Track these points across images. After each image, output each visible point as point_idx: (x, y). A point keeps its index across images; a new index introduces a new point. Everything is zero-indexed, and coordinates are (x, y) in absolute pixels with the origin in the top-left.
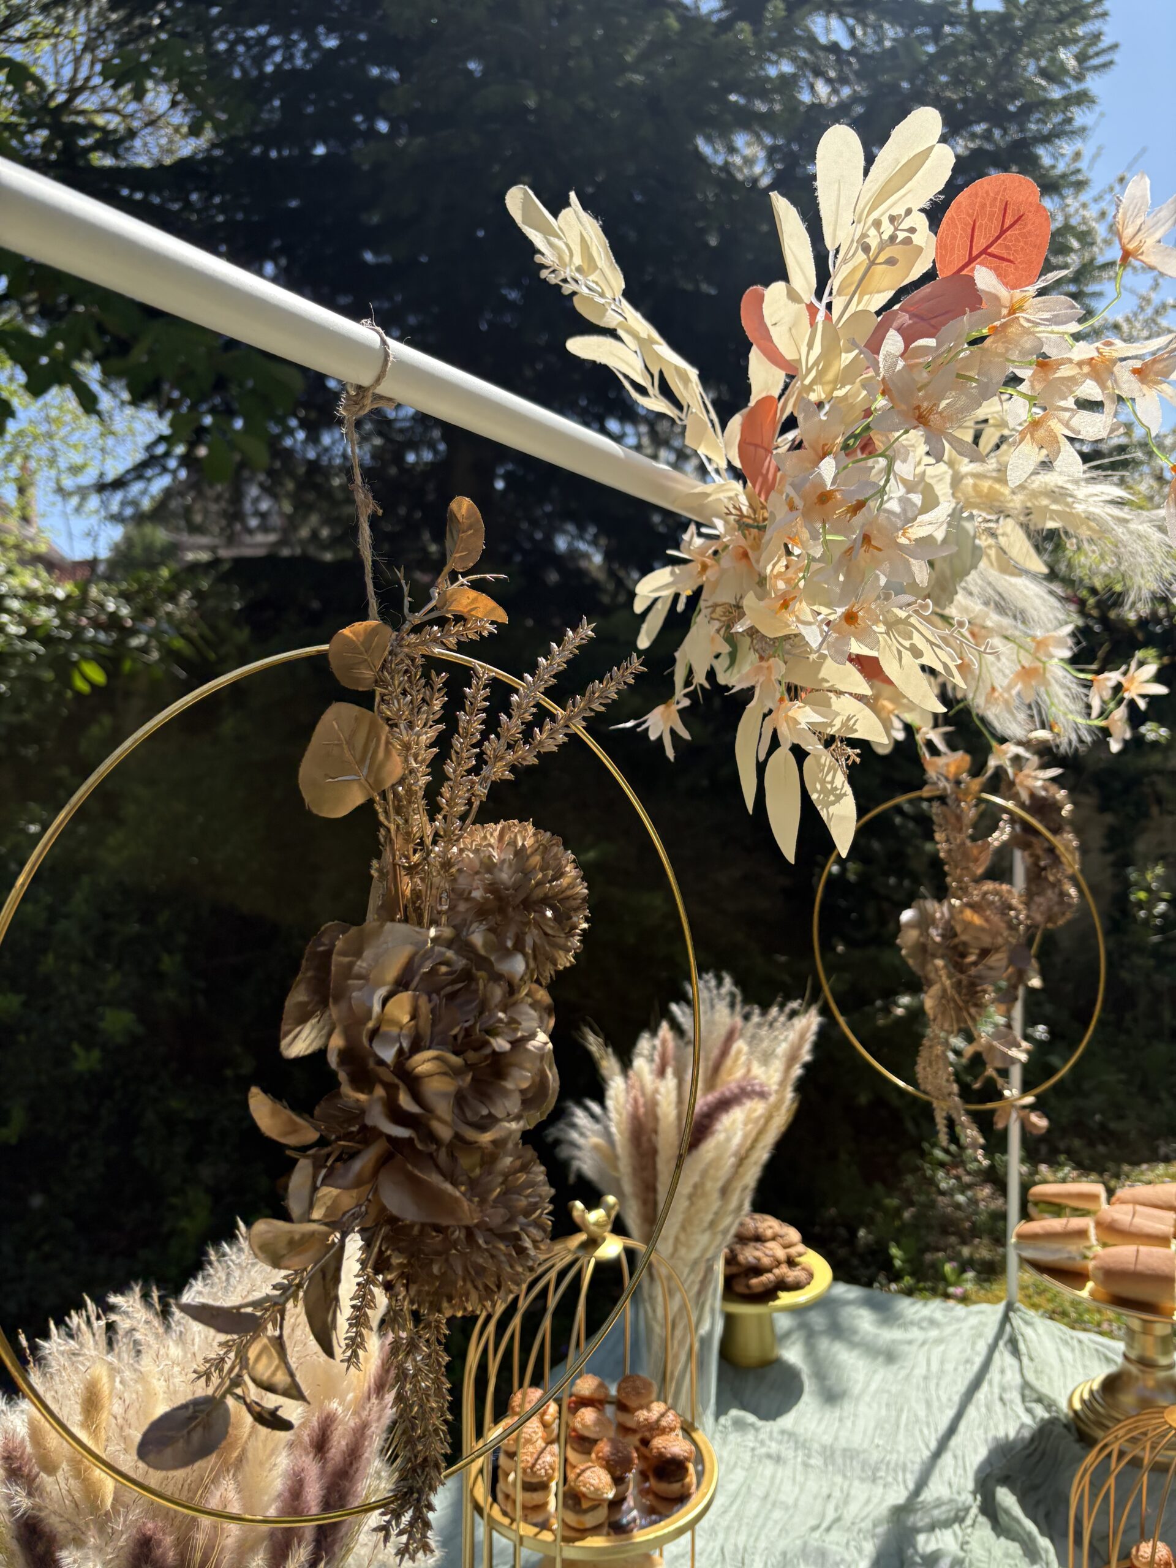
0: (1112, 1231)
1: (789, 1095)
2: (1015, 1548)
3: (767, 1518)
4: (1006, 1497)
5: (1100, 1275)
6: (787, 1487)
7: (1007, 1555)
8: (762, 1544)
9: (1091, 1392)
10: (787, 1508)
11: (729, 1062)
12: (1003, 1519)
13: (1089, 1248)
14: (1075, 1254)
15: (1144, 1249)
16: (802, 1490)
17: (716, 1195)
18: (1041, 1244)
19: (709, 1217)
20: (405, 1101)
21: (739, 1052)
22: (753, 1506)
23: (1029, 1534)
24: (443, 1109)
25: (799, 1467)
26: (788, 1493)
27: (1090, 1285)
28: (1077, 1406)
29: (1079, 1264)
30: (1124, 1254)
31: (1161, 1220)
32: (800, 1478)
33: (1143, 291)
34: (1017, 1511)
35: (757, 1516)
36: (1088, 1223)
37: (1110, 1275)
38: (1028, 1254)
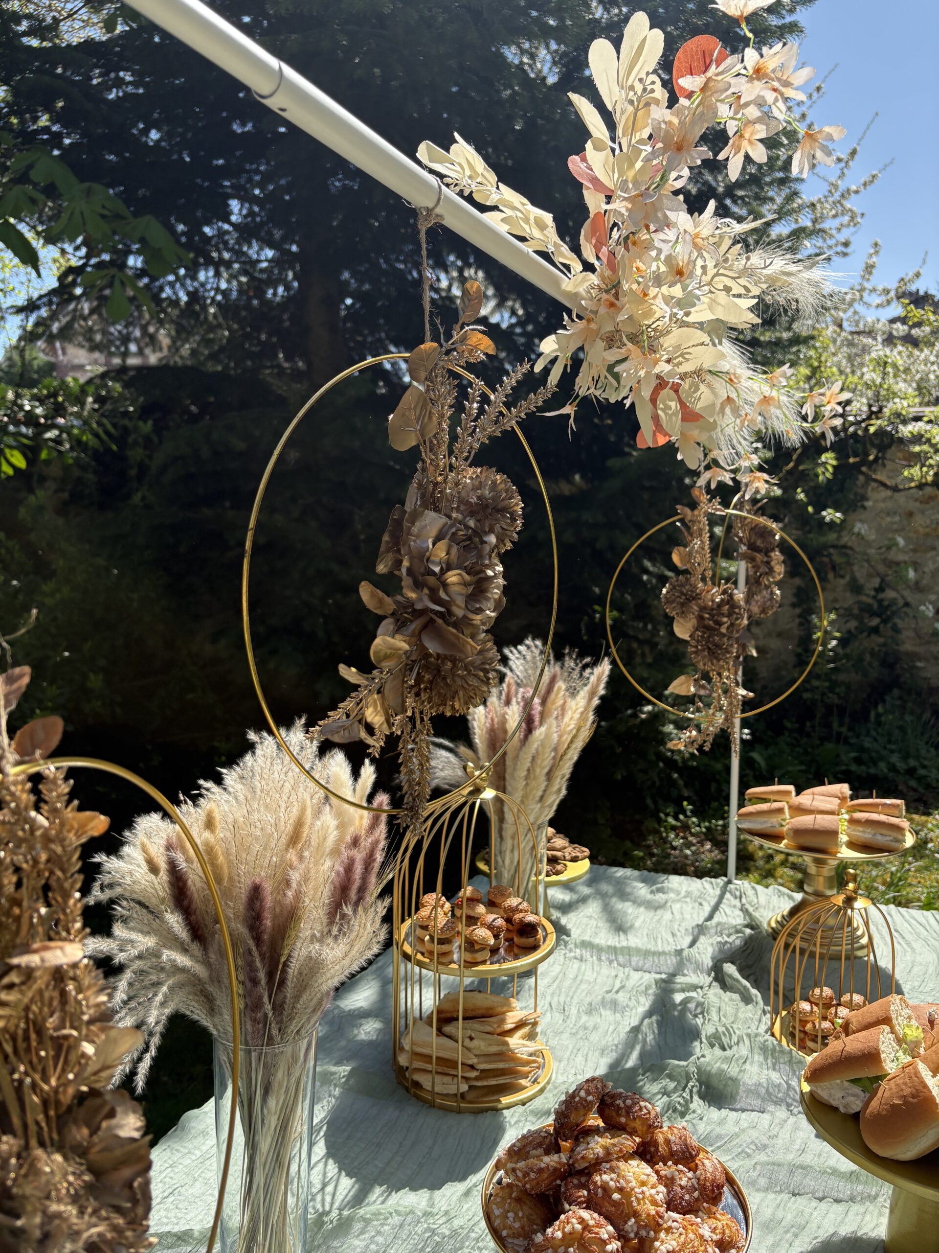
0: (799, 810)
1: (591, 717)
2: (736, 996)
3: (577, 988)
4: (730, 969)
5: (791, 834)
6: (589, 972)
7: (731, 1000)
8: (575, 1001)
9: (783, 917)
10: (590, 983)
11: (552, 696)
12: (728, 981)
13: (784, 820)
14: (775, 824)
15: (819, 816)
16: (598, 973)
17: (543, 778)
18: (753, 818)
19: (540, 793)
20: (442, 594)
21: (559, 688)
22: (567, 983)
23: (745, 987)
24: (460, 601)
25: (596, 962)
26: (590, 975)
27: (785, 841)
28: (773, 925)
29: (778, 830)
30: (806, 821)
31: (831, 803)
32: (596, 968)
33: (833, 179)
34: (737, 975)
35: (570, 987)
36: (783, 804)
37: (798, 832)
38: (745, 825)
